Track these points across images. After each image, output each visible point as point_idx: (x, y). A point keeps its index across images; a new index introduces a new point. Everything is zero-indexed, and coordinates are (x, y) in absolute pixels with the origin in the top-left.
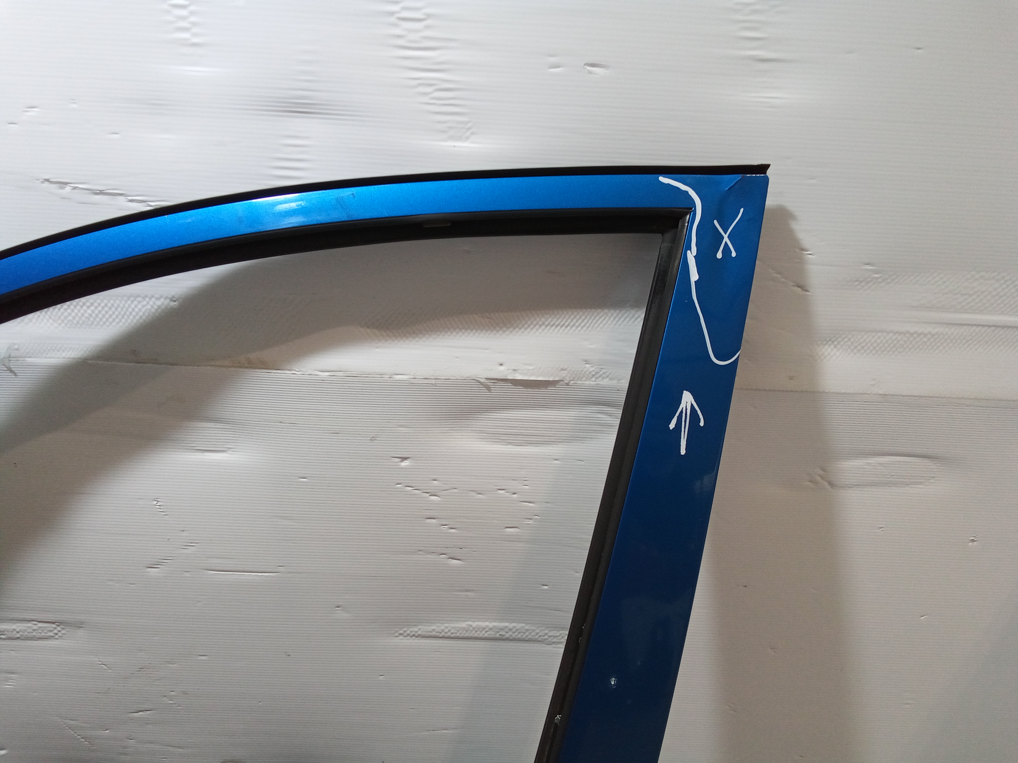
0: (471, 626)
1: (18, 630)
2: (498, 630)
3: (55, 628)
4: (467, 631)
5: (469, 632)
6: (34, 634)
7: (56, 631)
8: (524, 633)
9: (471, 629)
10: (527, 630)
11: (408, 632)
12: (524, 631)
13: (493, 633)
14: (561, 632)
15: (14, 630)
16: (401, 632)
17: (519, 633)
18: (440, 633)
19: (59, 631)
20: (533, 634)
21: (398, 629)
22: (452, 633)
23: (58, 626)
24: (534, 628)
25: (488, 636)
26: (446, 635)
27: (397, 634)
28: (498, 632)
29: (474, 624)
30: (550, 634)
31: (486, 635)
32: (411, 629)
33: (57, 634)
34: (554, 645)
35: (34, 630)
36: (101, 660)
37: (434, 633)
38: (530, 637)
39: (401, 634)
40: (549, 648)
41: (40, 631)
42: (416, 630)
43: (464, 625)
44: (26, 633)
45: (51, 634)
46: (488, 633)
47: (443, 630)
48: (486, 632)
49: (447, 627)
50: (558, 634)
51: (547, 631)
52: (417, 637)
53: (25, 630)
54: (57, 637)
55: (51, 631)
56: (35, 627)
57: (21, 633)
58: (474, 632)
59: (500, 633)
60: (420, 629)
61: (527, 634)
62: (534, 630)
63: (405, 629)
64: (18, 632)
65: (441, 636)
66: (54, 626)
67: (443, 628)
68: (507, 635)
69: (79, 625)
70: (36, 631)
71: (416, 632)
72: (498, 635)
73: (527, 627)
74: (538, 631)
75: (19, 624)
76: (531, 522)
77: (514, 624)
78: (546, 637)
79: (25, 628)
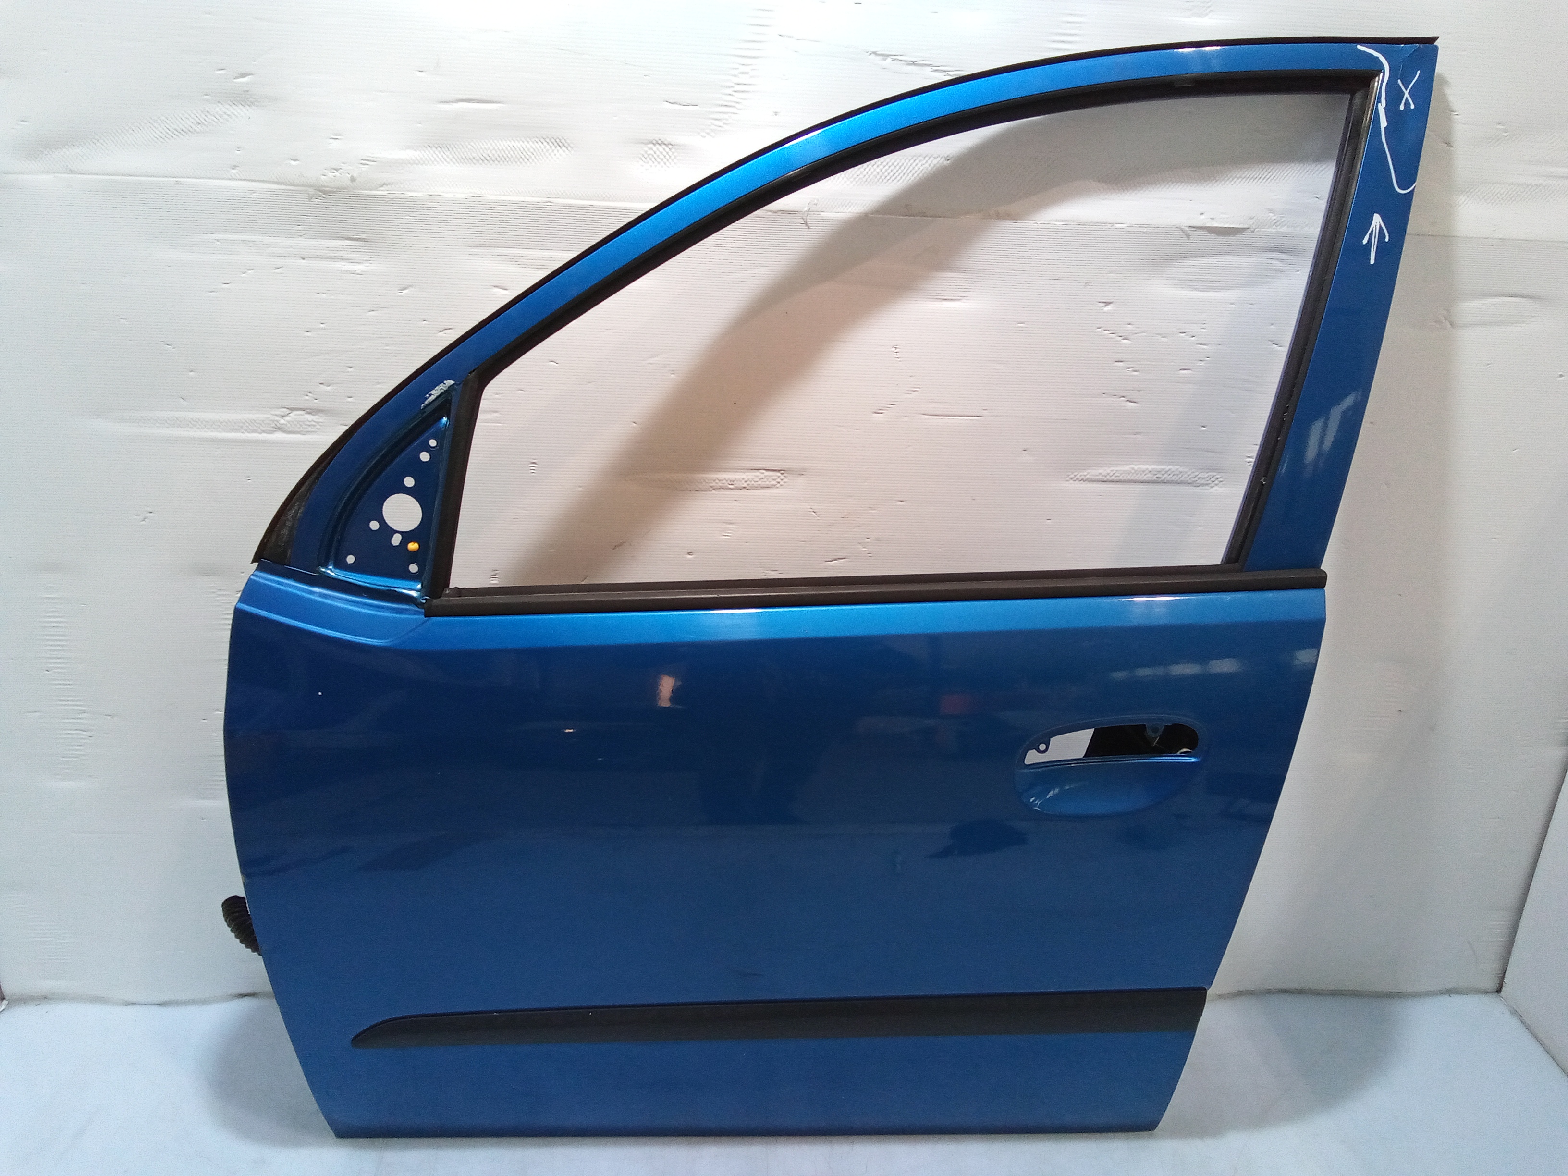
0: (1133, 469)
1: (746, 479)
2: (1156, 473)
3: (779, 477)
4: (1129, 474)
5: (1131, 475)
6: (760, 483)
7: (779, 480)
8: (1178, 475)
9: (1133, 471)
10: (1181, 472)
11: (1078, 476)
12: (1178, 473)
13: (1152, 476)
14: (1209, 474)
15: (743, 479)
16: (1072, 476)
17: (1173, 475)
18: (1106, 476)
19: (782, 480)
20: (1186, 476)
21: (1070, 473)
22: (1116, 477)
23: (782, 474)
24: (1186, 470)
25: (1147, 479)
26: (1111, 479)
27: (1068, 479)
28: (1156, 474)
29: (1136, 467)
30: (1200, 476)
31: (1145, 478)
32: (1081, 474)
33: (779, 482)
34: (1201, 487)
35: (760, 479)
36: (812, 507)
37: (1100, 477)
38: (1182, 479)
39: (1072, 478)
40: (1197, 490)
41: (765, 480)
42: (1085, 474)
43: (1127, 468)
44: (753, 483)
45: (774, 483)
46: (1147, 475)
47: (1108, 474)
48: (1145, 474)
49: (1112, 471)
50: (1206, 476)
51: (1197, 473)
52: (1084, 481)
53: (753, 479)
54: (778, 485)
55: (774, 480)
56: (762, 476)
57: (748, 482)
58: (1135, 475)
59: (1157, 476)
60: (1088, 473)
61: (1180, 476)
62: (1186, 472)
63: (1076, 473)
64: (746, 482)
65: (1105, 479)
66: (779, 474)
67: (1109, 471)
68: (1163, 478)
69: (801, 473)
70: (762, 480)
71: (1085, 476)
72: (1155, 478)
73: (1181, 469)
74: (1189, 473)
75: (747, 474)
76: (1202, 364)
77: (1170, 467)
78: (1196, 479)
79: (753, 477)
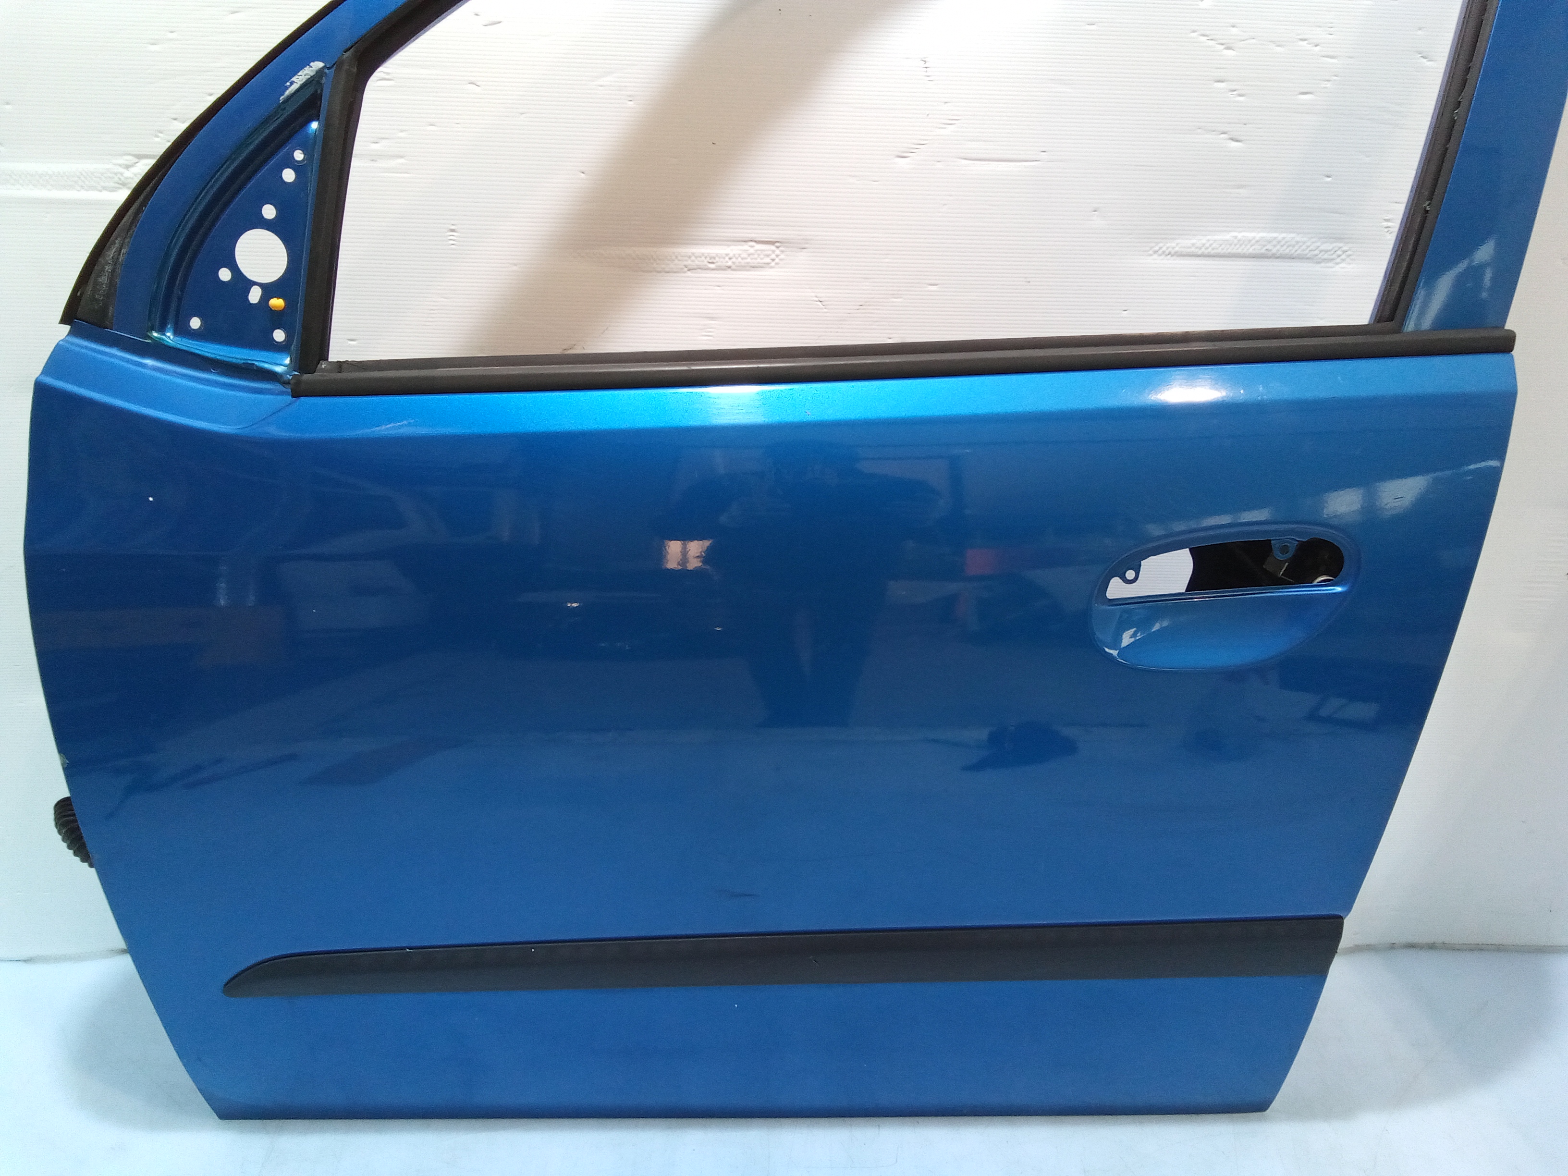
0: (1236, 237)
1: (731, 255)
2: (1266, 243)
3: (773, 252)
4: (1231, 245)
5: (1233, 246)
6: (749, 260)
7: (773, 256)
8: (1294, 246)
9: (1236, 241)
10: (1298, 242)
11: (1164, 249)
12: (1293, 243)
13: (1259, 247)
14: (1334, 245)
15: (727, 255)
16: (1157, 248)
17: (1288, 246)
18: (1200, 248)
19: (777, 256)
20: (1304, 247)
21: (1153, 244)
22: (1213, 249)
23: (778, 247)
24: (1305, 239)
25: (1254, 252)
26: (1206, 252)
27: (1151, 252)
28: (1264, 246)
29: (1240, 235)
30: (1322, 248)
31: (1251, 251)
32: (1168, 245)
33: (773, 260)
34: (1323, 265)
35: (749, 255)
36: (819, 295)
37: (1193, 249)
38: (1299, 252)
39: (1155, 252)
40: (1318, 268)
41: (756, 256)
42: (1173, 245)
43: (1228, 236)
44: (740, 259)
45: (767, 260)
46: (1253, 247)
47: (1204, 245)
48: (1252, 246)
49: (1208, 240)
50: (1330, 248)
51: (1319, 244)
52: (1172, 256)
53: (739, 255)
54: (773, 264)
55: (768, 256)
56: (752, 251)
57: (734, 260)
58: (1238, 246)
59: (1266, 248)
60: (1177, 244)
61: (1296, 247)
62: (1304, 243)
63: (1161, 245)
64: (730, 259)
65: (1200, 252)
66: (773, 248)
67: (1204, 241)
68: (1274, 251)
69: (801, 245)
70: (751, 256)
71: (1173, 248)
72: (1263, 251)
73: (1298, 239)
74: (1309, 244)
75: (732, 247)
76: (1329, 85)
77: (1284, 235)
78: (1317, 252)
79: (740, 252)
